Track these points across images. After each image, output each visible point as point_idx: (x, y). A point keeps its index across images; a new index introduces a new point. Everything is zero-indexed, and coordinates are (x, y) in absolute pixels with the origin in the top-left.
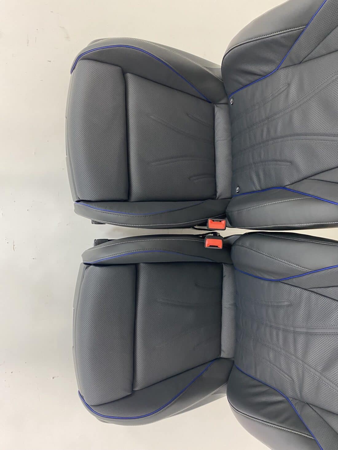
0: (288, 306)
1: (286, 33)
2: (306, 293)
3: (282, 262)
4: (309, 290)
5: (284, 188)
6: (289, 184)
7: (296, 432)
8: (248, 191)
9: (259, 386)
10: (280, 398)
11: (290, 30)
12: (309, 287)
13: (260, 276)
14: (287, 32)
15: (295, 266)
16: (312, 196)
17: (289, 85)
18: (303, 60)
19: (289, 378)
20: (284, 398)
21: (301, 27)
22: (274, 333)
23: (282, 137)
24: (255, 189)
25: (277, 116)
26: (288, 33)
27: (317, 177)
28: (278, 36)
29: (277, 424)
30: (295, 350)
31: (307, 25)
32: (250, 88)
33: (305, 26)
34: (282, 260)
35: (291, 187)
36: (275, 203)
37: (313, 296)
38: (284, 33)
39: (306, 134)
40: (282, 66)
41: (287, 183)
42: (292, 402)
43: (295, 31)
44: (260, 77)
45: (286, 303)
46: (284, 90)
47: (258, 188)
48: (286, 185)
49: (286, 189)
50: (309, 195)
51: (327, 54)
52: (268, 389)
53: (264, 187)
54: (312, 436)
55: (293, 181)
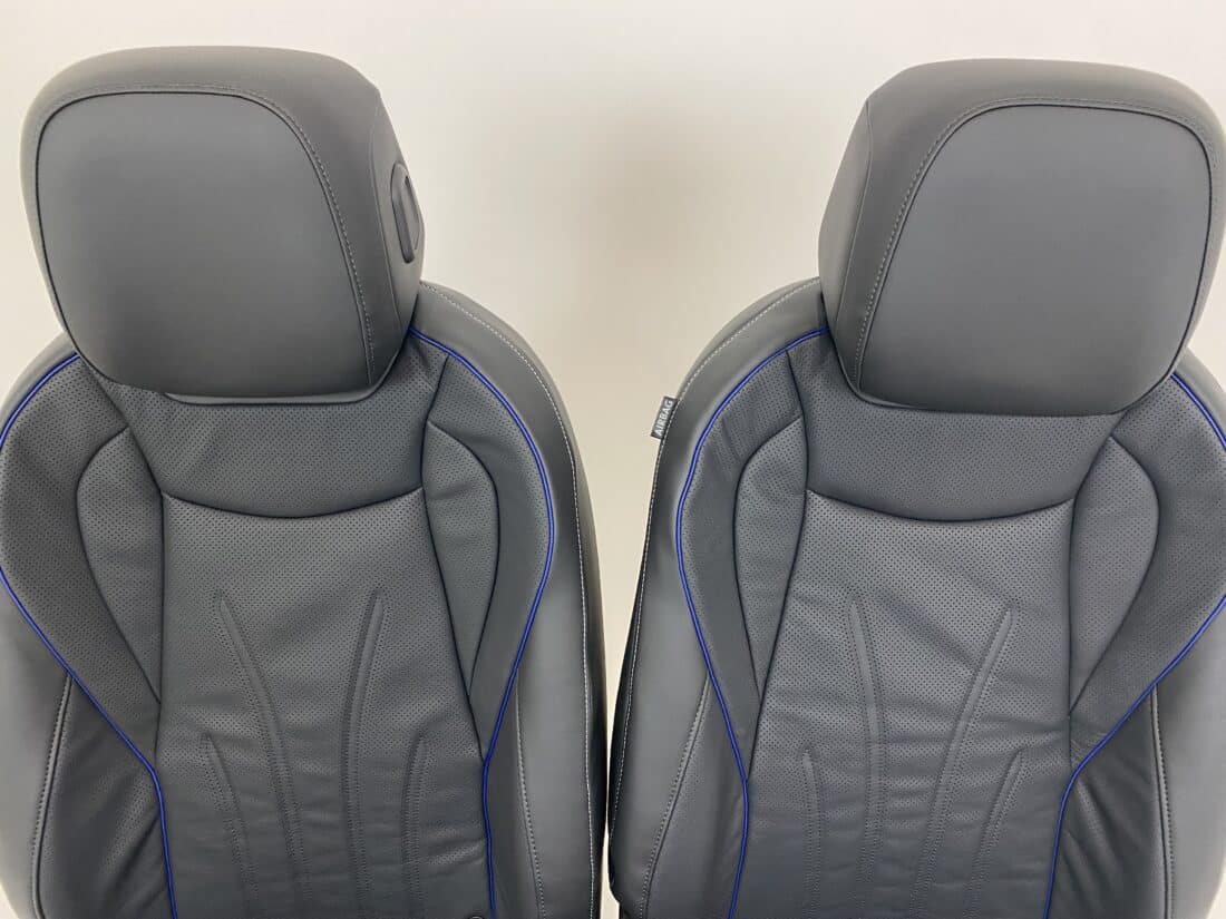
0: (814, 757)
1: (64, 729)
2: (772, 702)
3: (689, 757)
4: (764, 694)
5: (486, 762)
6: (477, 745)
7: (1157, 736)
8: (484, 884)
9: (1068, 861)
10: (1082, 792)
11: (60, 717)
12: (755, 693)
13: (738, 843)
14: (62, 725)
15: (697, 719)
16: (513, 673)
17: (208, 736)
18: (155, 695)
19: (1015, 762)
20: (1080, 783)
21: (66, 688)
22: (898, 803)
23: (344, 760)
24: (482, 861)
25: (283, 773)
26: (65, 724)
27: (467, 665)
28: (61, 753)
29: (1156, 792)
30: (933, 739)
31: (67, 671)
32: (179, 864)
33: (68, 679)
34: (686, 759)
35: (486, 737)
36: (522, 775)
37: (777, 682)
38: (61, 735)
39: (351, 689)
40: (149, 755)
41: (472, 752)
42: (1082, 757)
43: (69, 703)
44: (157, 825)
45: (808, 764)
46: (218, 752)
47: (477, 847)
48: (477, 756)
49: (489, 757)
50: (511, 681)
51: (162, 632)
52: (1069, 835)
53: (477, 828)
54: (1151, 693)
55: (469, 734)
